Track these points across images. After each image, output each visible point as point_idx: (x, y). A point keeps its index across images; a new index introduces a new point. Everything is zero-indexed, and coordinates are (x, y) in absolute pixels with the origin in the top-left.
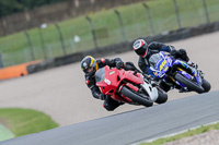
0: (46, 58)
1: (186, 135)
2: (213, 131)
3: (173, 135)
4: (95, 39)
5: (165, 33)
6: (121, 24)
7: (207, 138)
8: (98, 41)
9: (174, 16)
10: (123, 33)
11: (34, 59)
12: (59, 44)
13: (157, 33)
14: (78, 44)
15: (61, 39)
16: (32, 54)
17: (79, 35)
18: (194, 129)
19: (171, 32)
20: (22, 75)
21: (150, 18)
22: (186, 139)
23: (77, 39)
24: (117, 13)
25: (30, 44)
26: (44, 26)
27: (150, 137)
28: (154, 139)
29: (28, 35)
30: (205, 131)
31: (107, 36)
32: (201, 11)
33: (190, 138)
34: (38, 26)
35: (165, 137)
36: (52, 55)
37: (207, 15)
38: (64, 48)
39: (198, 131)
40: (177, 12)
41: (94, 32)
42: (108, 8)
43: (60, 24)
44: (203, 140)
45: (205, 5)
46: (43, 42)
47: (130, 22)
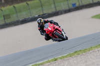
1: (47, 62)
2: (59, 60)
4: (4, 19)
5: (37, 16)
6: (16, 12)
7: (57, 63)
8: (6, 20)
9: (40, 8)
10: (17, 16)
13: (33, 16)
18: (51, 59)
19: (39, 16)
21: (29, 9)
22: (47, 64)
24: (14, 7)
27: (31, 64)
28: (33, 64)
30: (56, 60)
31: (10, 18)
32: (53, 6)
33: (49, 63)
35: (38, 63)
37: (55, 7)
39: (52, 60)
40: (42, 6)
41: (4, 16)
42: (10, 5)
44: (55, 64)
45: (54, 3)
47: (20, 11)
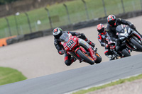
0: (19, 35)
1: (110, 85)
2: (127, 83)
3: (101, 85)
4: (51, 22)
5: (96, 19)
6: (68, 13)
7: (124, 87)
8: (52, 24)
9: (102, 8)
10: (69, 19)
11: (11, 35)
12: (28, 25)
13: (91, 19)
14: (40, 26)
15: (29, 22)
16: (10, 32)
17: (40, 20)
18: (115, 81)
19: (100, 19)
20: (3, 45)
21: (86, 9)
22: (110, 88)
23: (39, 22)
24: (65, 5)
25: (8, 26)
26: (18, 14)
28: (89, 88)
29: (7, 20)
30: (122, 82)
31: (58, 21)
32: (120, 5)
33: (112, 87)
34: (14, 14)
35: (96, 86)
36: (23, 33)
37: (123, 7)
38: (30, 28)
39: (117, 83)
40: (104, 5)
41: (50, 18)
42: (59, 3)
43: (28, 13)
44: (120, 89)
45: (122, 2)
46: (17, 24)
47: (73, 12)
